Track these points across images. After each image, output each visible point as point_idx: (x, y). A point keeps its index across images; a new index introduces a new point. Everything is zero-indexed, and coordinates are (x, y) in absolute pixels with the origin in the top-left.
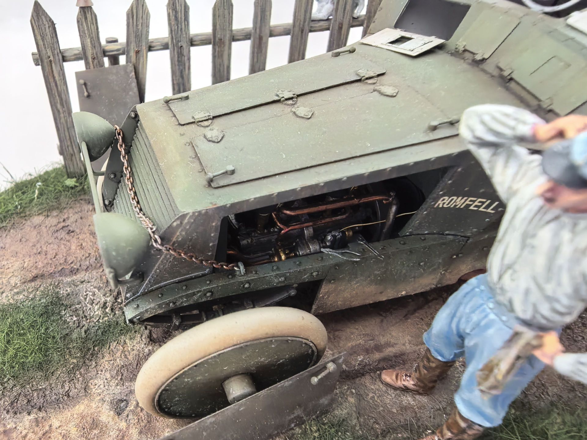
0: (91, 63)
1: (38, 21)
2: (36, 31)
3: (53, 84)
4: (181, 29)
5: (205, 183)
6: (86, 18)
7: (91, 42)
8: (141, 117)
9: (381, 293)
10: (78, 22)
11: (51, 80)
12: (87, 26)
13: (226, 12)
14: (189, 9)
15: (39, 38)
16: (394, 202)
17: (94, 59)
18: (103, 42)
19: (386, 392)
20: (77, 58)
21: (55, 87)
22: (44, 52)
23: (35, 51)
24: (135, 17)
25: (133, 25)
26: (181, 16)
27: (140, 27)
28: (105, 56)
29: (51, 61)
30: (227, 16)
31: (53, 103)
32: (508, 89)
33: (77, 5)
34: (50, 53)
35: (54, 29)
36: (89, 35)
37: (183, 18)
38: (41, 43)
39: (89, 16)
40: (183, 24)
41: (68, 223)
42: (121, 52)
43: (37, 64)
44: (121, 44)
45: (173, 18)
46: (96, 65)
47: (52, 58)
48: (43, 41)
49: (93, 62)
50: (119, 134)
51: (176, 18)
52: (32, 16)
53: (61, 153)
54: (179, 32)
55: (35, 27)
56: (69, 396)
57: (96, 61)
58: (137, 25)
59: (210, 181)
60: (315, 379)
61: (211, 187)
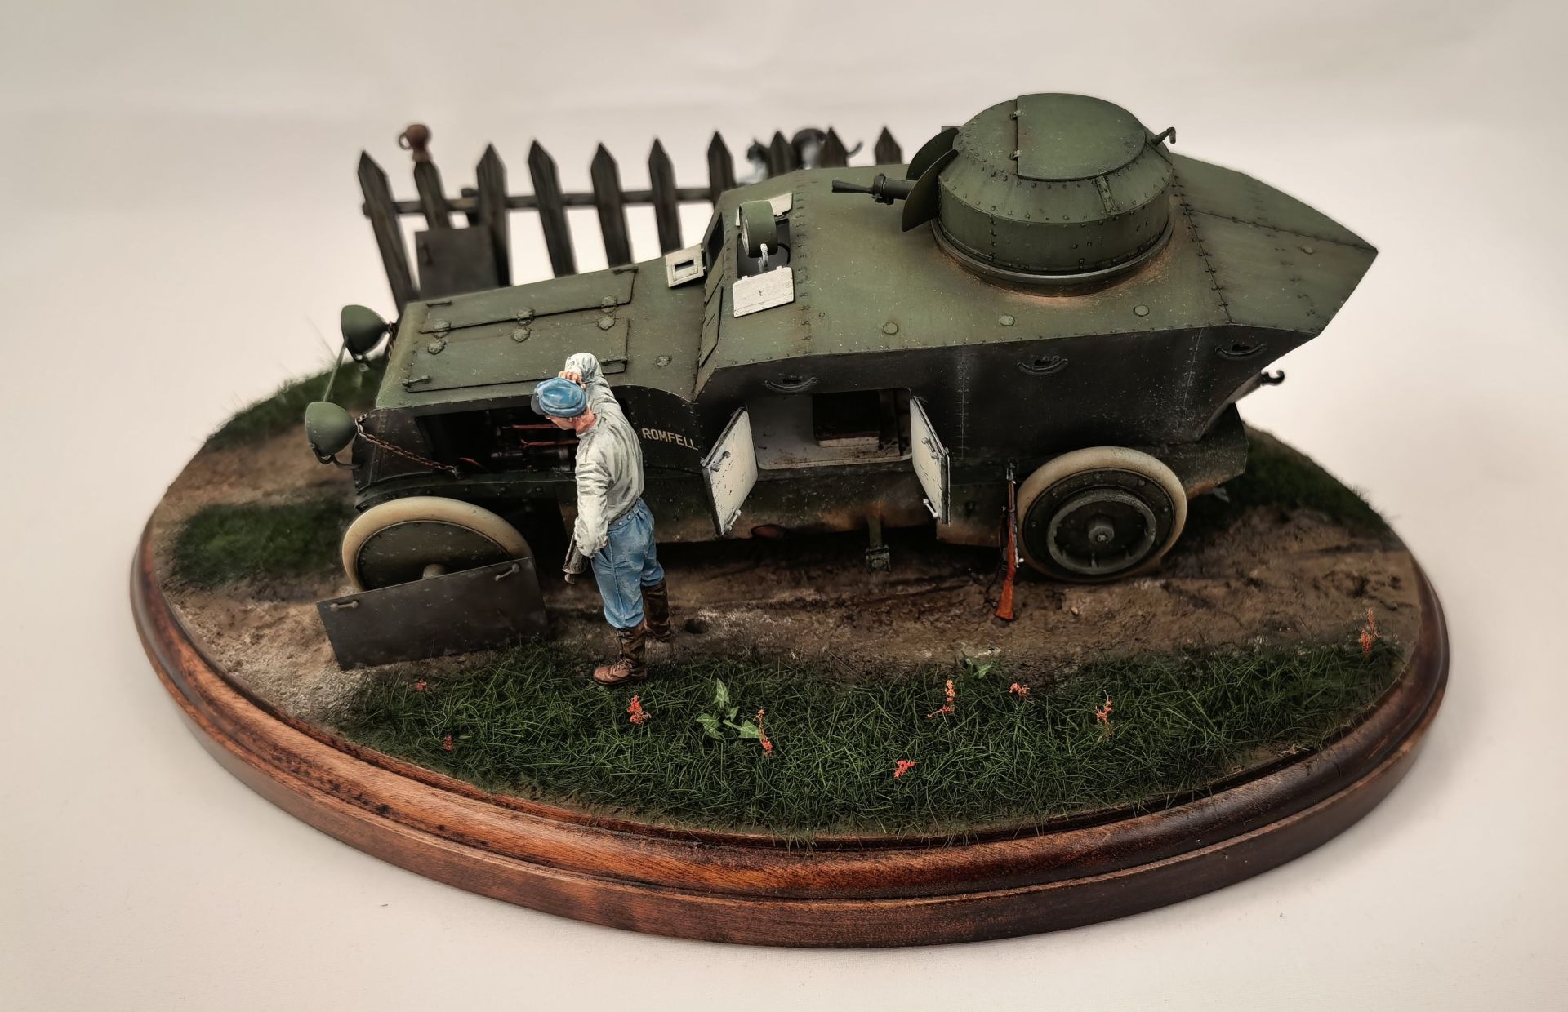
0: (435, 221)
1: (367, 172)
5: (404, 387)
6: (424, 173)
7: (433, 198)
12: (427, 181)
13: (609, 173)
17: (438, 217)
22: (374, 206)
24: (486, 172)
25: (485, 182)
27: (494, 183)
29: (383, 217)
34: (381, 208)
36: (430, 191)
38: (370, 196)
39: (427, 170)
46: (443, 224)
47: (384, 213)
48: (373, 194)
49: (438, 221)
51: (541, 178)
55: (362, 180)
57: (441, 220)
58: (490, 182)
59: (407, 386)
60: (498, 577)
61: (407, 391)
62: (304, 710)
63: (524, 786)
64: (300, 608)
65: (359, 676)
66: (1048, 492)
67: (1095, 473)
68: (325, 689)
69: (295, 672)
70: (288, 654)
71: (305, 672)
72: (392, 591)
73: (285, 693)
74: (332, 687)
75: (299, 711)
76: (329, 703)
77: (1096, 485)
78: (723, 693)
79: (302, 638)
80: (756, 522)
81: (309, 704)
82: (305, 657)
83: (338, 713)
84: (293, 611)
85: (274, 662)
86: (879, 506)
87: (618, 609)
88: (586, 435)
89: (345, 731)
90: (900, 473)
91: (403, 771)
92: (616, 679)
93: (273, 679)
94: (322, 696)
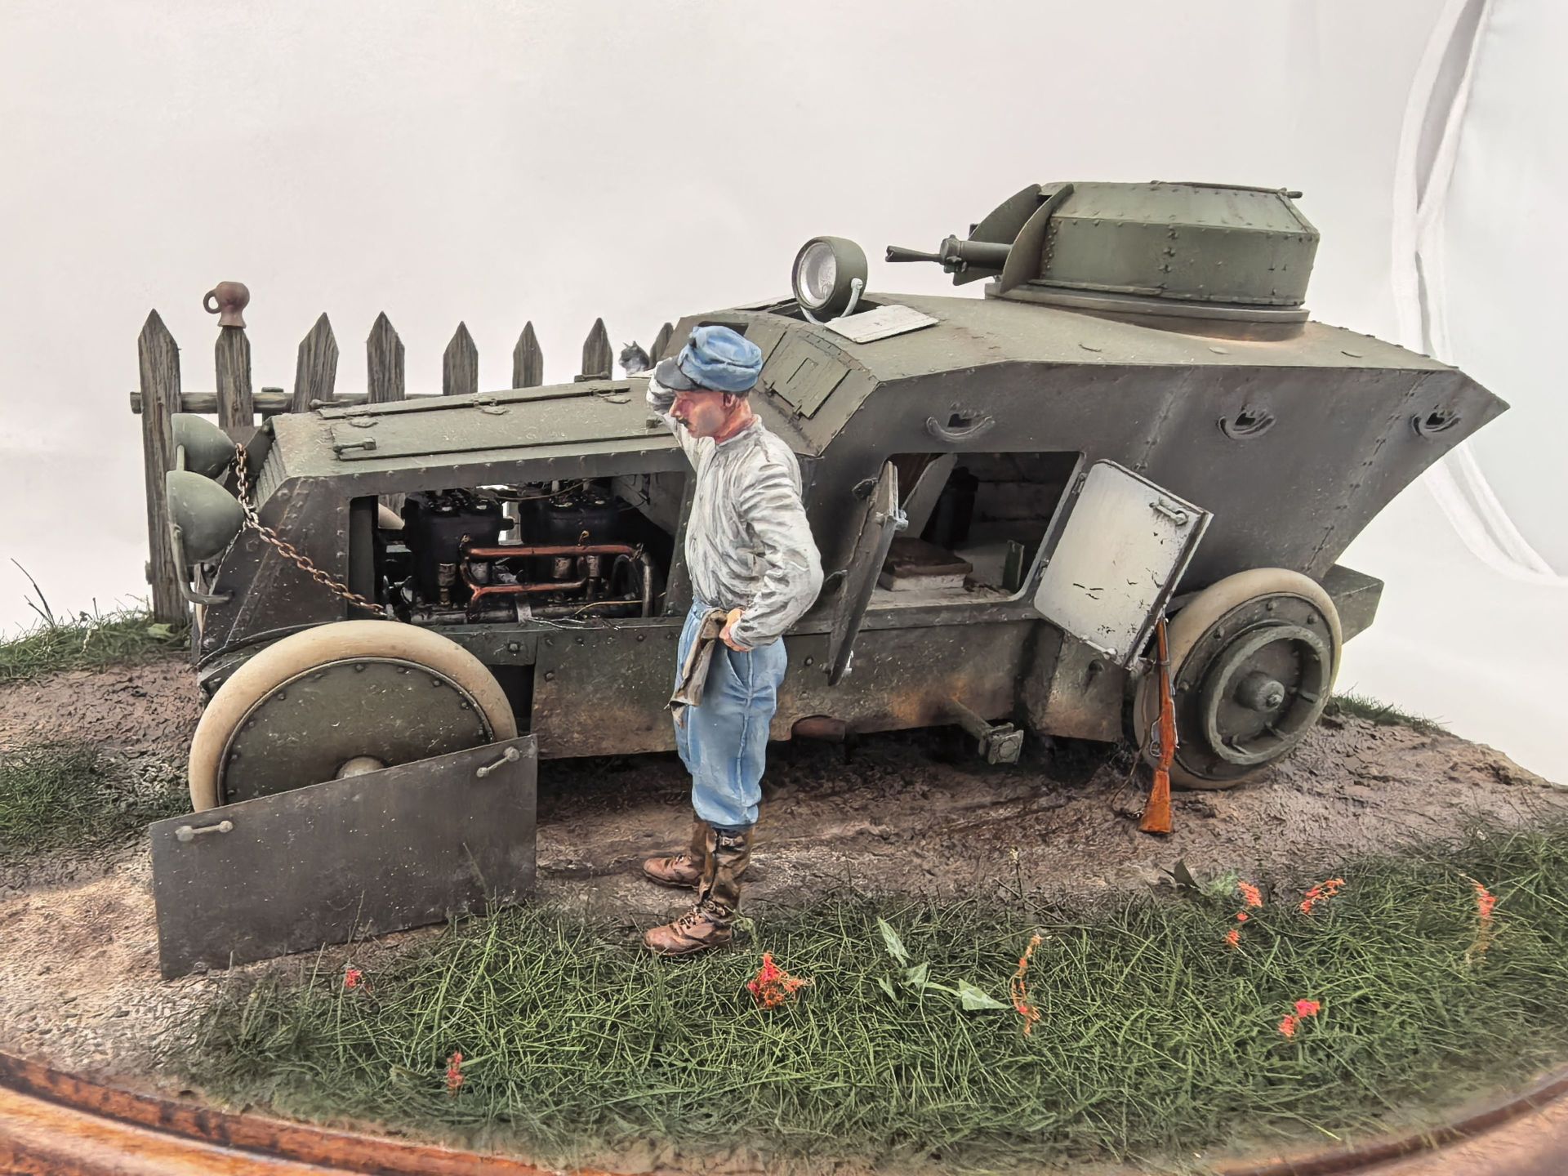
0: (230, 416)
1: (152, 340)
2: (145, 355)
3: (157, 445)
4: (390, 379)
5: (333, 455)
6: (231, 345)
7: (235, 382)
8: (278, 436)
9: (649, 729)
10: (217, 349)
11: (156, 437)
12: (232, 357)
13: (467, 362)
14: (403, 349)
15: (147, 365)
16: (644, 559)
17: (236, 410)
18: (256, 389)
19: (649, 891)
20: (209, 408)
21: (160, 450)
22: (152, 390)
23: (138, 390)
24: (312, 352)
25: (308, 366)
26: (390, 358)
27: (320, 368)
28: (257, 410)
29: (160, 405)
30: (467, 368)
31: (152, 478)
32: (770, 403)
33: (219, 325)
34: (162, 393)
35: (176, 356)
36: (233, 372)
37: (393, 362)
38: (149, 374)
39: (236, 345)
40: (393, 371)
41: (139, 683)
42: (284, 405)
43: (136, 411)
44: (286, 395)
45: (376, 360)
46: (239, 422)
47: (163, 401)
48: (154, 371)
49: (233, 416)
50: (241, 454)
51: (382, 362)
52: (144, 331)
53: (151, 578)
54: (386, 384)
55: (144, 350)
56: (72, 878)
57: (238, 415)
58: (315, 366)
59: (338, 450)
60: (482, 771)
61: (339, 459)
62: (98, 1057)
63: (627, 1144)
64: (47, 896)
65: (199, 987)
66: (1213, 633)
67: (1270, 599)
68: (133, 1015)
69: (61, 994)
70: (38, 968)
71: (82, 992)
72: (298, 799)
73: (49, 1031)
74: (150, 1010)
75: (86, 1061)
76: (153, 1038)
77: (1265, 621)
78: (893, 940)
79: (63, 941)
80: (804, 711)
81: (109, 1044)
82: (75, 970)
83: (177, 1053)
84: (36, 900)
85: (11, 982)
86: (960, 684)
87: (735, 788)
88: (745, 437)
89: (202, 1085)
90: (1005, 623)
91: (337, 1156)
92: (691, 942)
93: (15, 1010)
94: (133, 1026)
